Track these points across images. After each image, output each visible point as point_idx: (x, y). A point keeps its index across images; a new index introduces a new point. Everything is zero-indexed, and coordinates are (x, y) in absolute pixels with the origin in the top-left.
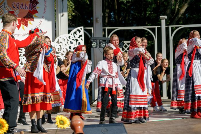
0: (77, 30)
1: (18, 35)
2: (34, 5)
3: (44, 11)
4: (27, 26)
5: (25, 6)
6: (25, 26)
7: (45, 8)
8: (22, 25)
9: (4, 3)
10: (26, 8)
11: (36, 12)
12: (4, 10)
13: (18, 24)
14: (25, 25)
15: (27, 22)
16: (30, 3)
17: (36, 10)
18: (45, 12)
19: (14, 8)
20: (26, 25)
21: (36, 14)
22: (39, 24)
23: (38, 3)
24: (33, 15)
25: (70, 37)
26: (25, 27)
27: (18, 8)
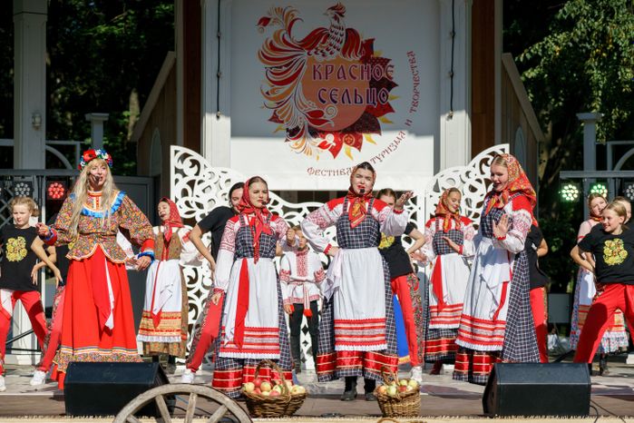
0: (490, 154)
1: (332, 174)
2: (381, 92)
3: (410, 105)
4: (359, 149)
5: (356, 95)
6: (353, 148)
7: (416, 97)
8: (344, 144)
9: (293, 91)
10: (359, 101)
11: (389, 109)
12: (295, 110)
13: (334, 144)
14: (355, 146)
15: (361, 137)
16: (371, 87)
17: (389, 105)
18: (414, 108)
19: (324, 102)
20: (358, 145)
21: (388, 116)
22: (397, 140)
23: (395, 85)
24: (378, 119)
25: (470, 175)
26: (354, 150)
27: (335, 102)
